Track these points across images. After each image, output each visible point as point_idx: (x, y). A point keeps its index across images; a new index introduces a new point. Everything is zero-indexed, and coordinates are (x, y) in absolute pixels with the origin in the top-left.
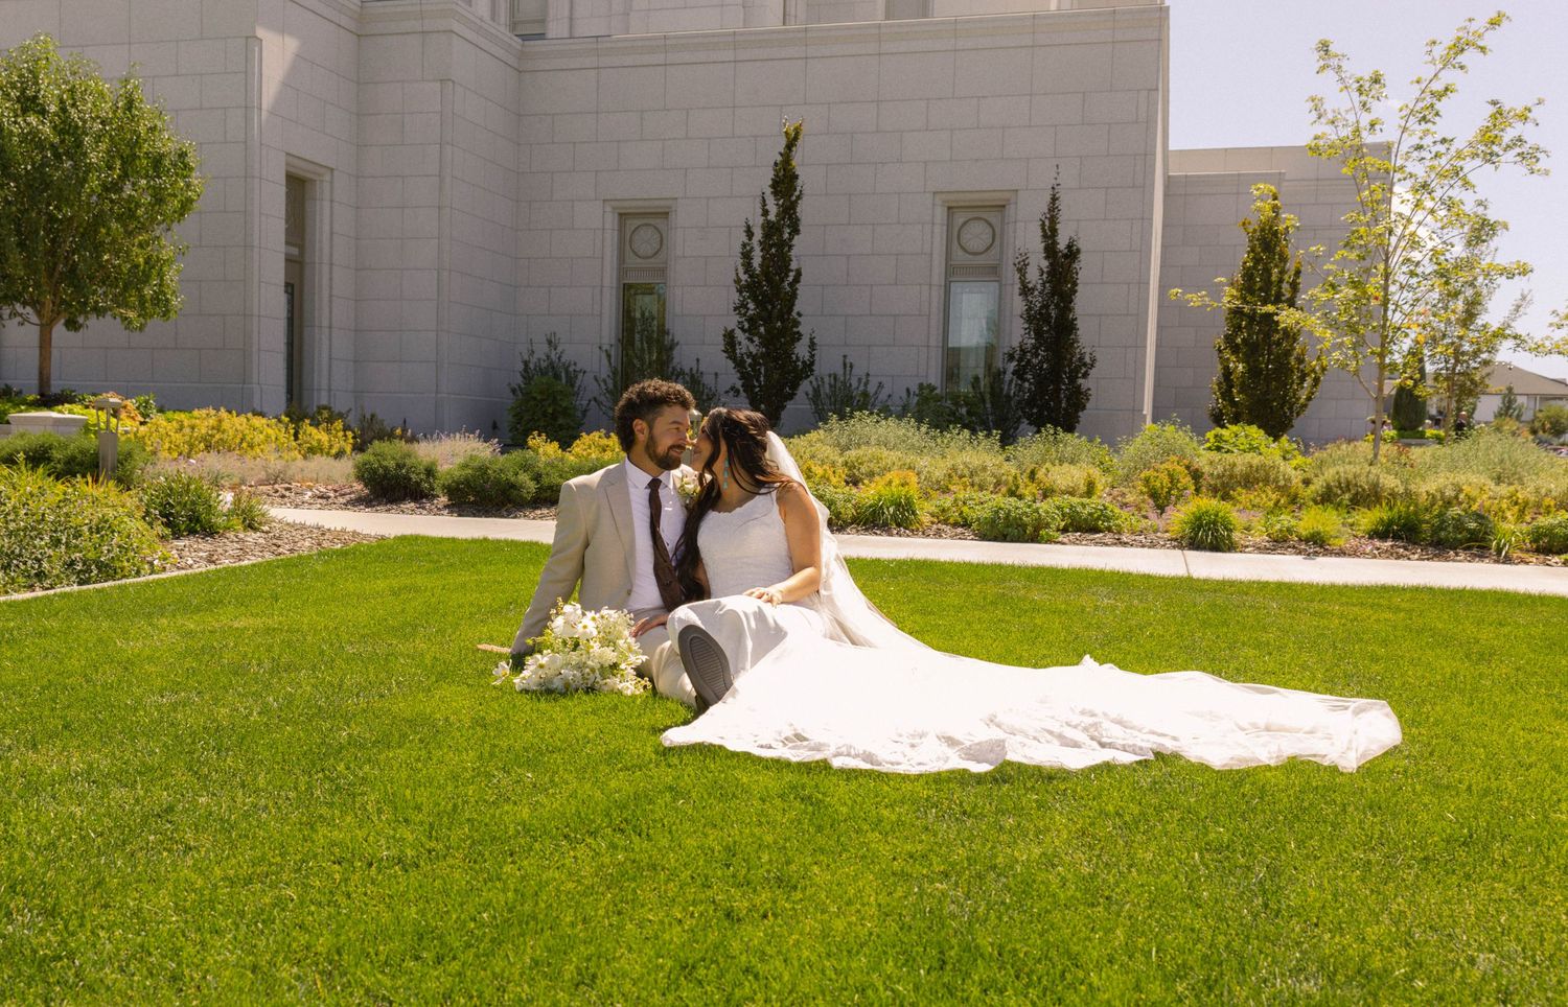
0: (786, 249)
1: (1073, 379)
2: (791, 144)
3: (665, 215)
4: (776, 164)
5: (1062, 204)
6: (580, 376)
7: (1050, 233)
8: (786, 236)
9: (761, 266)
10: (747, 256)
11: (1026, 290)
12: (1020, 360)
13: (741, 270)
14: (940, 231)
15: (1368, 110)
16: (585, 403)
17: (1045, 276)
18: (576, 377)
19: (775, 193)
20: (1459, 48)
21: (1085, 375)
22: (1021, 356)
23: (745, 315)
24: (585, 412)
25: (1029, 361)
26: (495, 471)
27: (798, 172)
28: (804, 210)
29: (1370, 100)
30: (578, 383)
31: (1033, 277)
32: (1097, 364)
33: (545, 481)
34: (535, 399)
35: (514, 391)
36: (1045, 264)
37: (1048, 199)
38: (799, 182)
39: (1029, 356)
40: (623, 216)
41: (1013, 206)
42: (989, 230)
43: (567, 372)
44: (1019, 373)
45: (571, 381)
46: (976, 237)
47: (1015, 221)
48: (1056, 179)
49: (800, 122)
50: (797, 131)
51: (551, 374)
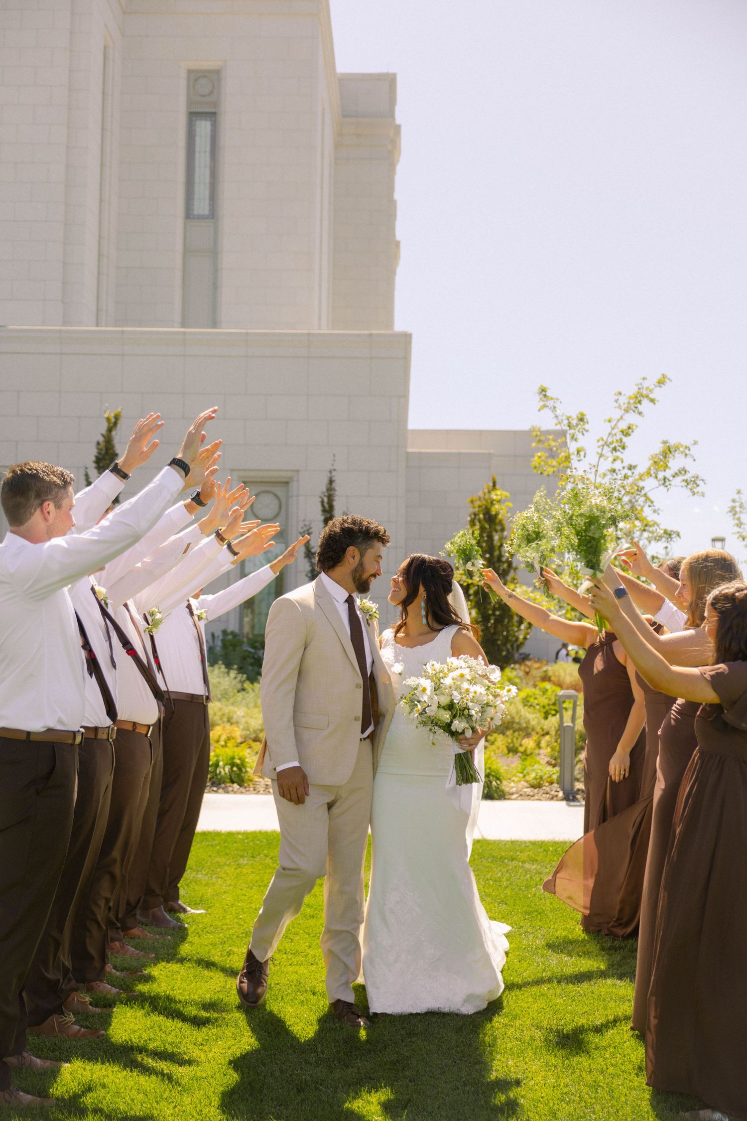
2: (112, 428)
4: (98, 443)
5: (336, 485)
7: (328, 508)
11: (309, 554)
15: (576, 440)
20: (638, 399)
27: (118, 449)
29: (577, 433)
37: (326, 481)
41: (295, 484)
42: (276, 502)
46: (265, 506)
47: (298, 496)
48: (333, 465)
49: (119, 410)
50: (117, 417)
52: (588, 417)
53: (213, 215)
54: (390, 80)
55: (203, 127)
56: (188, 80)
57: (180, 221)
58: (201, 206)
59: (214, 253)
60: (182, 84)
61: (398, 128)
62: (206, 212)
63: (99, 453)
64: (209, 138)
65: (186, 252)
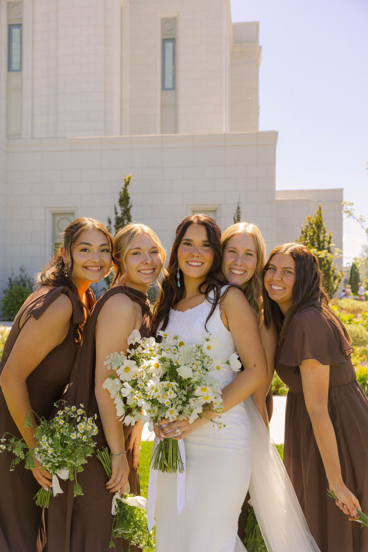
2: (127, 184)
3: (73, 214)
4: (120, 193)
5: (242, 210)
8: (125, 222)
19: (121, 205)
27: (130, 195)
28: (133, 212)
34: (13, 296)
35: (5, 292)
37: (237, 208)
38: (131, 200)
40: (54, 215)
41: (219, 211)
43: (29, 283)
47: (221, 217)
48: (239, 200)
49: (130, 175)
50: (129, 179)
51: (22, 283)
53: (174, 88)
54: (256, 25)
55: (169, 46)
56: (162, 23)
57: (159, 92)
58: (169, 84)
59: (175, 106)
60: (159, 26)
61: (260, 48)
62: (171, 86)
63: (121, 197)
64: (171, 51)
65: (162, 106)
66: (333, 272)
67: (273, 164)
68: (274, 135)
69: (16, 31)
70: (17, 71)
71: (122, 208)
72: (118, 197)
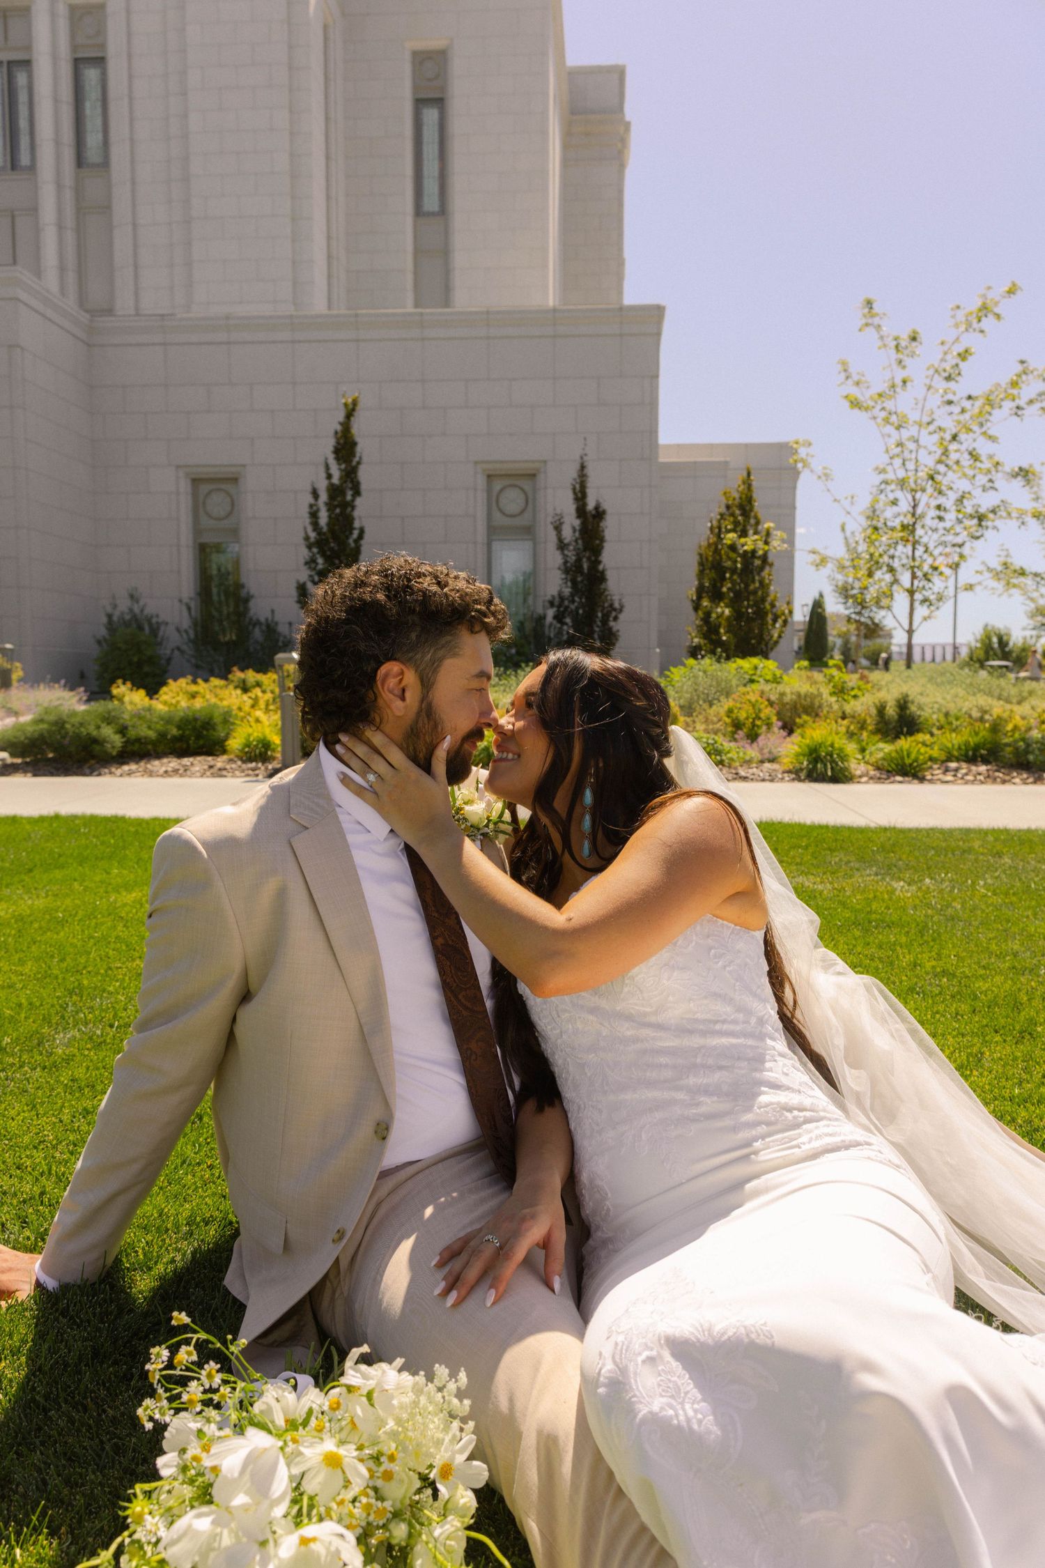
0: (349, 509)
1: (605, 621)
2: (350, 412)
3: (235, 480)
4: (336, 433)
5: (590, 471)
6: (162, 628)
7: (580, 496)
8: (349, 498)
9: (328, 524)
10: (314, 515)
11: (562, 546)
12: (559, 606)
13: (310, 529)
14: (481, 497)
15: (904, 367)
16: (168, 652)
17: (577, 534)
18: (158, 628)
19: (337, 459)
20: (984, 309)
21: (616, 619)
22: (559, 603)
23: (314, 569)
24: (169, 660)
25: (567, 607)
26: (73, 726)
27: (357, 439)
28: (364, 475)
29: (906, 358)
30: (161, 633)
31: (567, 534)
32: (624, 609)
33: (132, 733)
34: (119, 649)
35: (99, 642)
36: (577, 523)
37: (578, 466)
38: (359, 449)
39: (566, 603)
40: (196, 482)
41: (542, 475)
42: (522, 496)
43: (150, 624)
44: (559, 618)
45: (154, 631)
46: (512, 502)
47: (546, 488)
48: (584, 449)
49: (357, 395)
50: (355, 403)
51: (134, 626)
52: (923, 336)
53: (443, 211)
54: (619, 73)
55: (431, 115)
56: (413, 63)
57: (409, 220)
58: (431, 203)
59: (445, 252)
60: (407, 69)
61: (627, 126)
62: (436, 209)
63: (338, 443)
64: (436, 128)
65: (417, 252)
66: (773, 606)
67: (653, 377)
68: (657, 313)
69: (91, 75)
70: (98, 165)
71: (339, 464)
72: (330, 443)
